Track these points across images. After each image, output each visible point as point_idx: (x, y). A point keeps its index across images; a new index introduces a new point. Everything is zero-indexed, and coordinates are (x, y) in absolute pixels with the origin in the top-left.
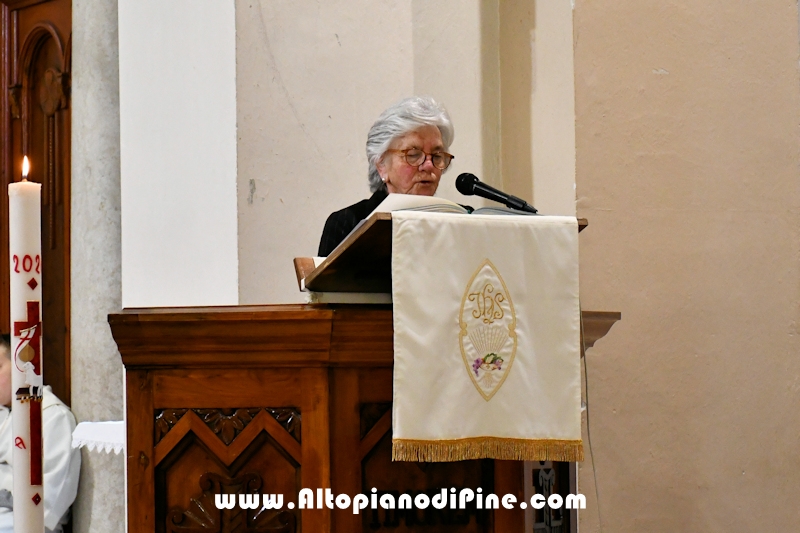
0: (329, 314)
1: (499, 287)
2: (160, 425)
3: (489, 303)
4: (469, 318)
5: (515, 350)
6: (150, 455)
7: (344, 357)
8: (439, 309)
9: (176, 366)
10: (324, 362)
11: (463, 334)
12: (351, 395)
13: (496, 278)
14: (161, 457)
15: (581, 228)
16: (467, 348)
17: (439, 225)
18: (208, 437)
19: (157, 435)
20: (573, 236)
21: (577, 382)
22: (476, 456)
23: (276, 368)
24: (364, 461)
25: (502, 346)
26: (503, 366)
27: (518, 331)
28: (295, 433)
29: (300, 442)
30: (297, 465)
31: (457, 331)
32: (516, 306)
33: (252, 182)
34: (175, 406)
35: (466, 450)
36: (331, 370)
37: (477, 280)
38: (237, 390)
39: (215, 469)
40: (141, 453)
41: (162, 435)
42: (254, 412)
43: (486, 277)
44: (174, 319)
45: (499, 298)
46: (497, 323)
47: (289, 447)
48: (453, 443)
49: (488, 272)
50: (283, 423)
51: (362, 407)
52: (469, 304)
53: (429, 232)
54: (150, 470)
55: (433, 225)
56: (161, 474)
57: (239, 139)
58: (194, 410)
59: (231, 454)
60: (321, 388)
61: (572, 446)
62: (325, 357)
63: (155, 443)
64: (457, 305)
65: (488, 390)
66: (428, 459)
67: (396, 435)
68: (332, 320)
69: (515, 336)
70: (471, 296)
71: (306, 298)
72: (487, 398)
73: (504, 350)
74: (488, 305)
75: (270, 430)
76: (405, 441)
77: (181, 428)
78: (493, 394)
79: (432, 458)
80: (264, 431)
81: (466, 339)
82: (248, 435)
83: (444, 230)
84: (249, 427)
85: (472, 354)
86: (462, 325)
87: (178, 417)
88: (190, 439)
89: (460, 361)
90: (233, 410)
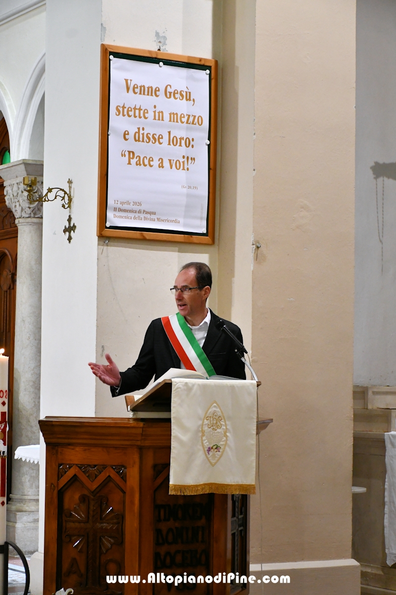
0: (141, 424)
1: (220, 414)
2: (61, 471)
3: (215, 421)
4: (206, 428)
5: (226, 442)
6: (56, 485)
7: (147, 443)
8: (192, 424)
9: (69, 444)
10: (138, 446)
11: (203, 435)
12: (150, 461)
13: (218, 410)
14: (61, 485)
15: (258, 386)
16: (205, 442)
17: (193, 385)
18: (83, 477)
19: (60, 475)
20: (254, 390)
21: (253, 458)
22: (207, 492)
23: (116, 447)
24: (155, 491)
25: (220, 441)
26: (221, 450)
27: (228, 434)
28: (124, 477)
29: (125, 481)
30: (124, 492)
31: (200, 434)
32: (227, 422)
33: (103, 347)
34: (68, 462)
35: (203, 489)
36: (141, 449)
37: (210, 410)
38: (97, 457)
39: (86, 492)
40: (52, 484)
41: (62, 476)
42: (104, 467)
43: (214, 409)
44: (69, 424)
45: (219, 418)
46: (219, 430)
47: (121, 484)
48: (197, 486)
49: (215, 406)
50: (118, 473)
51: (155, 466)
52: (206, 422)
53: (188, 388)
54: (56, 492)
55: (190, 385)
56: (61, 494)
57: (97, 326)
58: (76, 465)
59: (94, 486)
60: (136, 457)
61: (250, 488)
62: (139, 443)
63: (58, 480)
64: (200, 422)
65: (213, 461)
66: (186, 494)
67: (171, 483)
68: (143, 428)
69: (226, 436)
70: (207, 418)
71: (130, 415)
72: (213, 465)
73: (222, 443)
74: (215, 422)
75: (112, 476)
76: (175, 486)
77: (70, 473)
78: (216, 463)
79: (188, 493)
80: (109, 476)
81: (204, 438)
82: (102, 477)
83: (195, 387)
84: (103, 474)
85: (207, 444)
86: (203, 432)
87: (70, 468)
88: (75, 478)
89: (201, 448)
90: (95, 466)
